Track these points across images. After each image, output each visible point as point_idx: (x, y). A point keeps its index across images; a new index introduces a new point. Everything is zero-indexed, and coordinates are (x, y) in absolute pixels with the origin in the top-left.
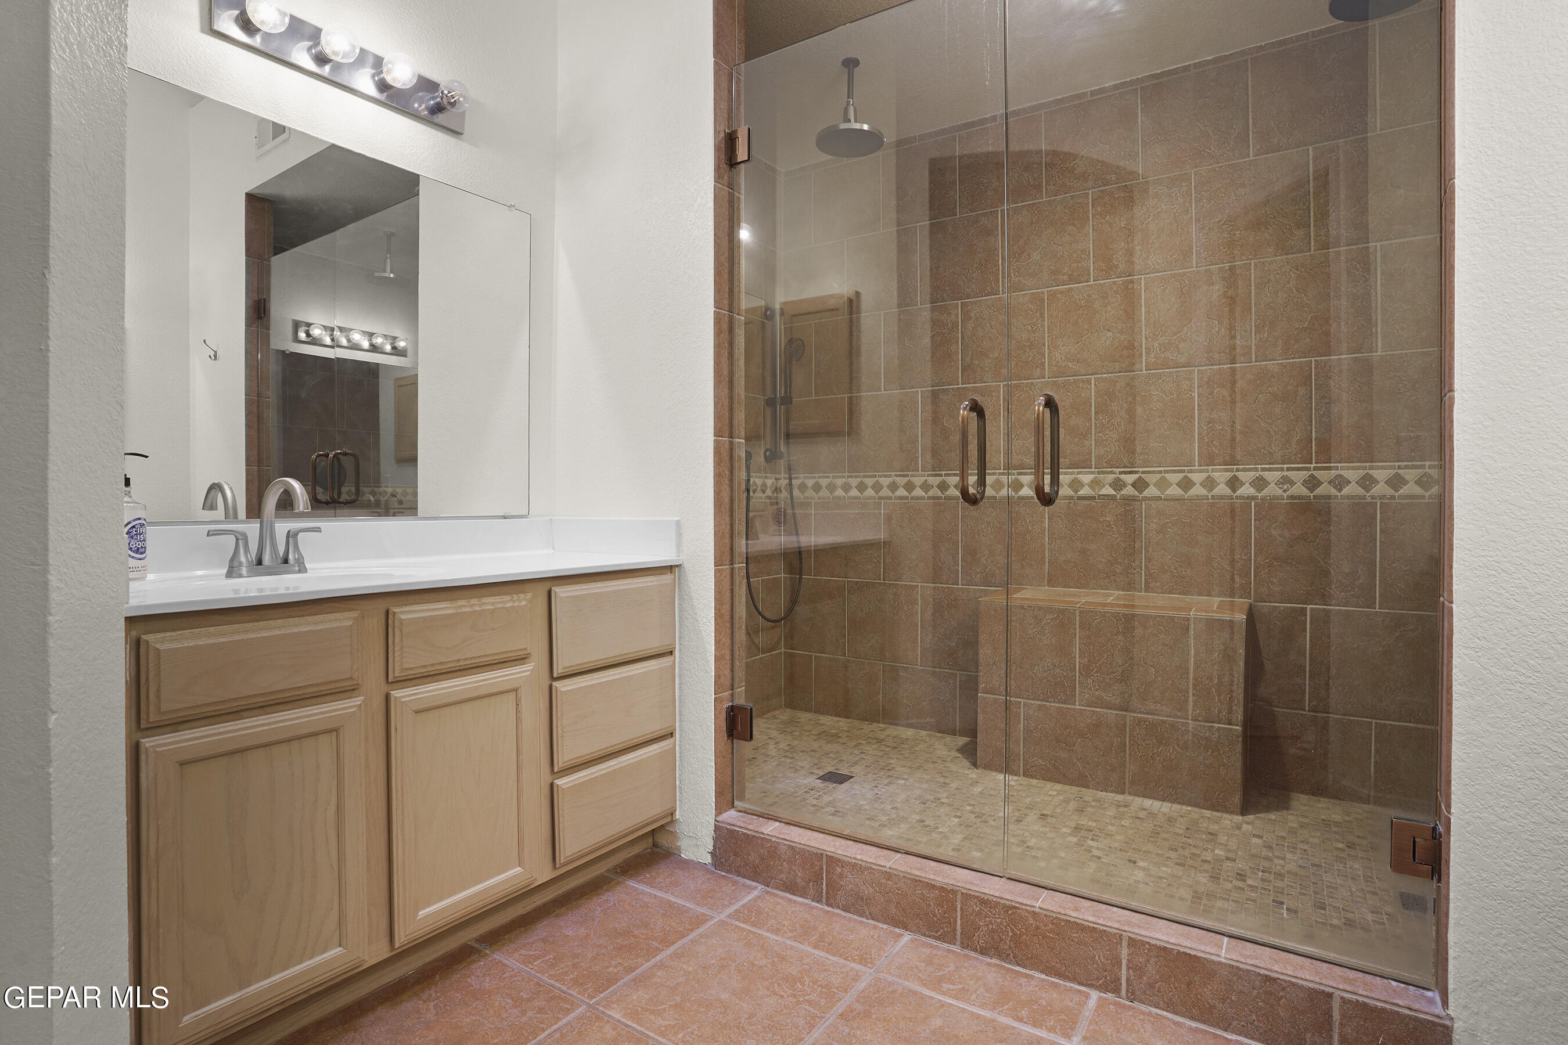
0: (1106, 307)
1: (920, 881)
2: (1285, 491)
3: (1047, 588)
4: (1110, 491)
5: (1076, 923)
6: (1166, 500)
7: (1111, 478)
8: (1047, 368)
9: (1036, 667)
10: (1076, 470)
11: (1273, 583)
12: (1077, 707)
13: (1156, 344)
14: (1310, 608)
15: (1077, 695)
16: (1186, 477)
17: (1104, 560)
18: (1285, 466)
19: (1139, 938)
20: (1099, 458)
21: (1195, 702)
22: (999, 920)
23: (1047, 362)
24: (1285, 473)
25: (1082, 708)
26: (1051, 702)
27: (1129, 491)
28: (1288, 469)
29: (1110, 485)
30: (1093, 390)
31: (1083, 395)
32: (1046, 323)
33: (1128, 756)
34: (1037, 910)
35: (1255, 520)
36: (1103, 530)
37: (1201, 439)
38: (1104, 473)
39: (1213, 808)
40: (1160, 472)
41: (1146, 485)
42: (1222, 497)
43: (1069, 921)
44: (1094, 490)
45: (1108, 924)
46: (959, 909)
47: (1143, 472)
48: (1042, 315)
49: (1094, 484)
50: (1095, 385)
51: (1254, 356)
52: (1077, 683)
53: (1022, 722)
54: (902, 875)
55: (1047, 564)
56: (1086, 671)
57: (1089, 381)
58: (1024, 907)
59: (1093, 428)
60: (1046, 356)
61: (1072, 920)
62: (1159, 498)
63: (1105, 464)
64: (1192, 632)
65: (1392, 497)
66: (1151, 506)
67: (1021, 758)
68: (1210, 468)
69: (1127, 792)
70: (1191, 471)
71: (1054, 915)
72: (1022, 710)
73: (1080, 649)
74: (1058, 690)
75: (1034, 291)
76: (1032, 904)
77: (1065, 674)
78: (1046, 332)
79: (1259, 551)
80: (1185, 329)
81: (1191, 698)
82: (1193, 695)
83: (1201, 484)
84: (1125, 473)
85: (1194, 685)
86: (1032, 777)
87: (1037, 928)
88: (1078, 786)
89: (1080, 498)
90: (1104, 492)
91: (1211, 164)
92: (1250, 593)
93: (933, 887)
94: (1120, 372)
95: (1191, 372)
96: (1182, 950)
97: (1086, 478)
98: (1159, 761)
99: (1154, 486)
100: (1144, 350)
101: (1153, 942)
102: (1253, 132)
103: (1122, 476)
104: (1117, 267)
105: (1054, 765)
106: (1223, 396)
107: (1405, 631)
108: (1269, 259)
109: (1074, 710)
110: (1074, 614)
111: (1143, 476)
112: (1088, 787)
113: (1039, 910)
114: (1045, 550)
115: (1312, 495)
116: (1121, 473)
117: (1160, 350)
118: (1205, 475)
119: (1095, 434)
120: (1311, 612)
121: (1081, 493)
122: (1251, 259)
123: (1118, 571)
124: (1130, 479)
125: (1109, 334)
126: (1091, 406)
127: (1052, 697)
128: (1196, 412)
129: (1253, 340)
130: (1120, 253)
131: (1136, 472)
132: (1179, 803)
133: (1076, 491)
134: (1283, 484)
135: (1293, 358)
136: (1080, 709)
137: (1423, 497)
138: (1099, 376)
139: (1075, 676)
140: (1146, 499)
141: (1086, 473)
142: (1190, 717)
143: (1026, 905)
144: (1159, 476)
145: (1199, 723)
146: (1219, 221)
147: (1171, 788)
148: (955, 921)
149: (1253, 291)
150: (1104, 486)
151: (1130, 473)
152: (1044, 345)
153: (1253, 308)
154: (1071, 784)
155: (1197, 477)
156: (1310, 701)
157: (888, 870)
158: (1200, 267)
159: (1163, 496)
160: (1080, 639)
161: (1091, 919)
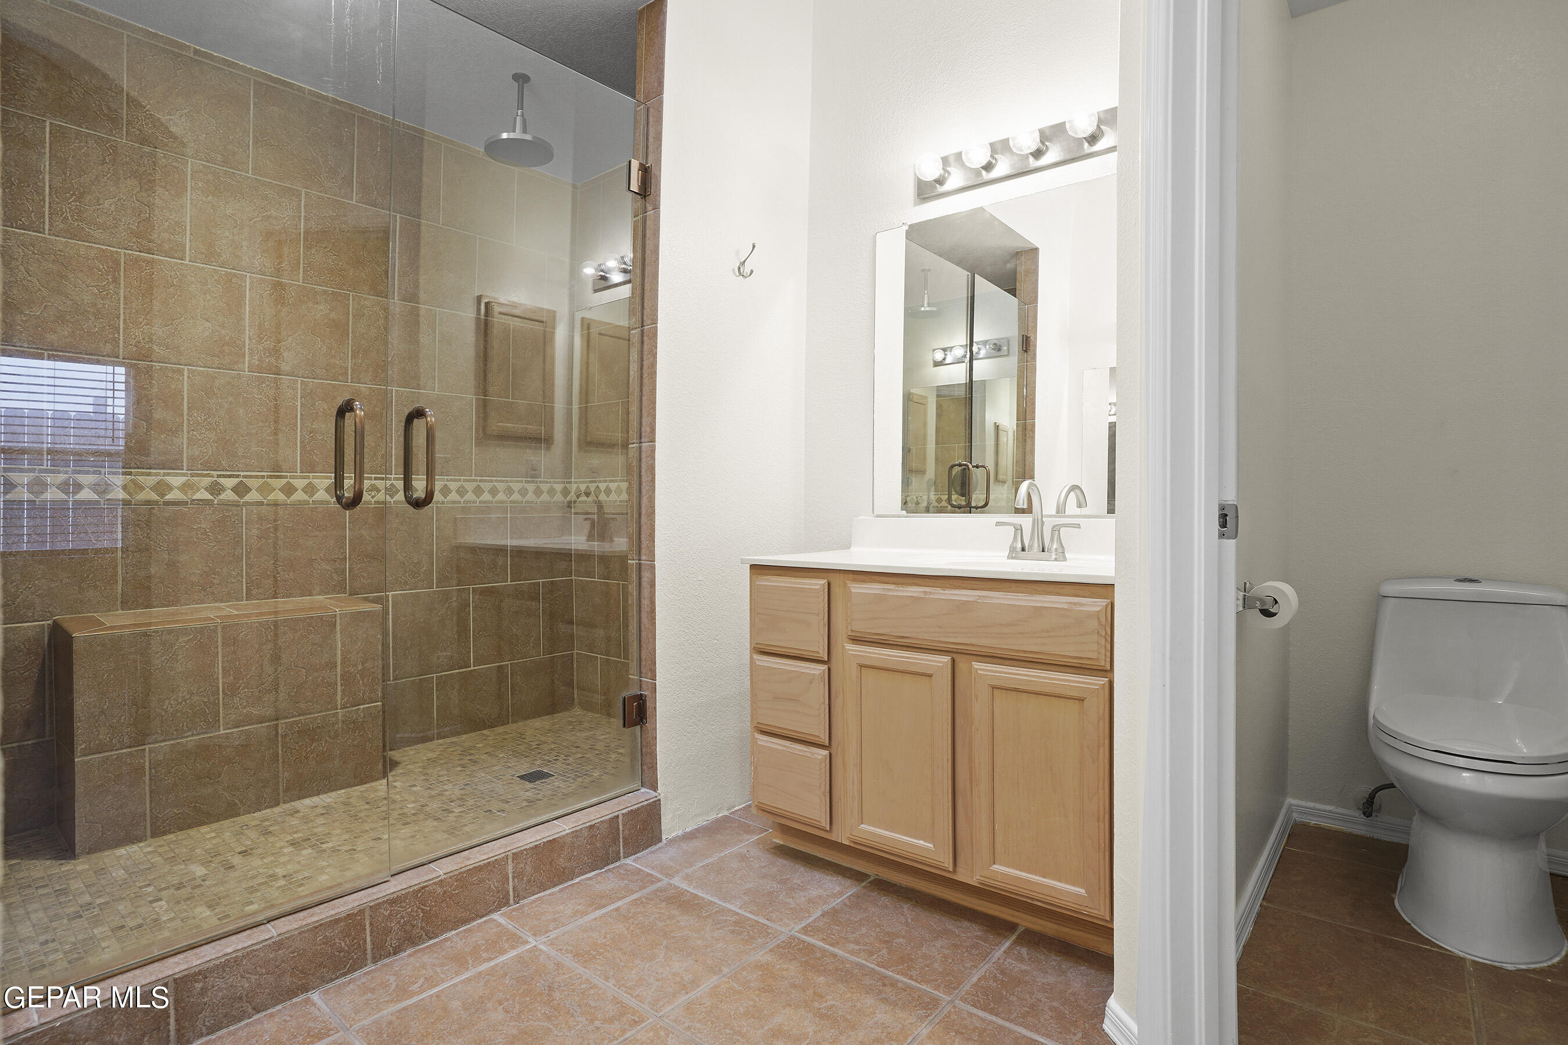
0: (205, 294)
1: (321, 925)
2: (373, 497)
3: (120, 612)
4: (208, 496)
5: (475, 868)
6: (268, 505)
7: (207, 481)
8: (121, 346)
9: (167, 702)
10: (162, 471)
11: (364, 577)
12: (222, 732)
13: (260, 347)
14: (392, 595)
15: (221, 719)
16: (288, 483)
17: (198, 572)
18: (373, 476)
19: (519, 849)
20: (192, 459)
21: (343, 691)
22: (410, 910)
23: (121, 338)
24: (374, 482)
25: (227, 731)
26: (189, 736)
27: (228, 495)
28: (376, 479)
29: (206, 489)
30: (185, 382)
31: (173, 387)
32: (122, 291)
33: (281, 765)
34: (442, 877)
35: (349, 522)
36: (198, 538)
37: (303, 447)
38: (198, 475)
39: (362, 782)
40: (263, 477)
41: (248, 490)
42: (322, 502)
43: (470, 870)
44: (186, 494)
45: (497, 853)
46: (367, 927)
47: (245, 477)
48: (116, 280)
49: (185, 488)
50: (189, 377)
51: (350, 377)
52: (221, 706)
53: (147, 773)
54: (296, 933)
55: (120, 582)
56: (232, 690)
57: (180, 372)
58: (431, 882)
59: (185, 425)
60: (121, 331)
61: (471, 867)
62: (261, 504)
63: (200, 466)
64: (338, 627)
65: (443, 502)
66: (252, 511)
67: (148, 818)
68: (311, 475)
69: (281, 801)
70: (293, 477)
71: (457, 872)
72: (147, 759)
73: (223, 669)
74: (198, 720)
75: (104, 247)
76: (438, 875)
77: (206, 700)
78: (122, 302)
79: (353, 549)
80: (290, 338)
81: (339, 688)
82: (342, 685)
83: (302, 490)
84: (224, 476)
85: (341, 675)
86: (164, 833)
87: (445, 892)
88: (226, 818)
89: (167, 503)
90: (198, 496)
91: (320, 192)
92: (345, 588)
93: (337, 921)
94: (219, 368)
95: (295, 382)
96: (545, 840)
97: (176, 481)
98: (313, 758)
99: (257, 490)
100: (247, 350)
101: (528, 847)
102: (357, 181)
103: (222, 480)
104: (219, 255)
105: (195, 807)
106: (323, 409)
107: (451, 602)
108: (364, 296)
109: (219, 737)
110: (215, 631)
111: (244, 480)
112: (239, 815)
113: (444, 876)
114: (116, 566)
115: (392, 500)
116: (219, 476)
117: (264, 354)
118: (306, 482)
119: (188, 432)
120: (392, 598)
121: (169, 497)
122: (350, 291)
123: (215, 582)
124: (230, 483)
125: (207, 324)
126: (183, 399)
127: (189, 730)
128: (299, 420)
129: (350, 363)
130: (224, 242)
131: (237, 476)
132: (332, 791)
133: (163, 495)
134: (371, 491)
135: (380, 385)
136: (226, 733)
137: (460, 502)
138: (194, 368)
139: (218, 699)
140: (247, 504)
141: (176, 475)
142: (339, 707)
143: (433, 879)
144: (261, 481)
145: (347, 710)
146: (325, 248)
147: (324, 779)
148: (365, 941)
149: (351, 320)
150: (198, 490)
151: (230, 476)
152: (119, 318)
153: (350, 335)
154: (218, 820)
155: (300, 483)
156: (394, 671)
157: (277, 939)
158: (307, 283)
159: (265, 501)
160: (223, 657)
161: (485, 857)
